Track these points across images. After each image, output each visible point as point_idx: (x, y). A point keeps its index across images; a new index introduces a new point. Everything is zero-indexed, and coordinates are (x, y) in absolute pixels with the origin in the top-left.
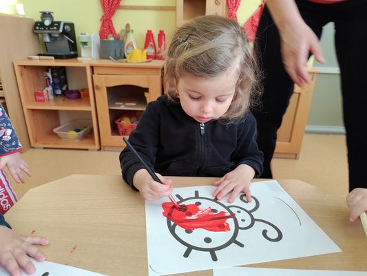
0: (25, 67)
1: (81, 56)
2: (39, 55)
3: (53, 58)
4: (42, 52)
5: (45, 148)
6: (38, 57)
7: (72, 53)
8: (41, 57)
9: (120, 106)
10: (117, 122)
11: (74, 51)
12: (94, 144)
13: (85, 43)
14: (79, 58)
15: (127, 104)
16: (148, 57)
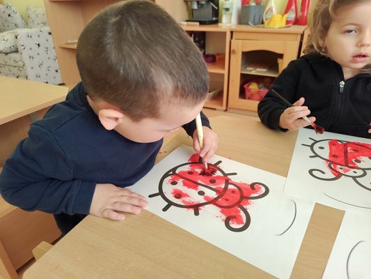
1: (221, 22)
2: (187, 21)
3: (198, 23)
4: (187, 19)
6: (185, 23)
7: (214, 19)
8: (189, 23)
9: (251, 71)
10: (245, 86)
11: (216, 17)
12: (222, 105)
13: (227, 10)
14: (220, 24)
15: (258, 69)
16: (288, 22)
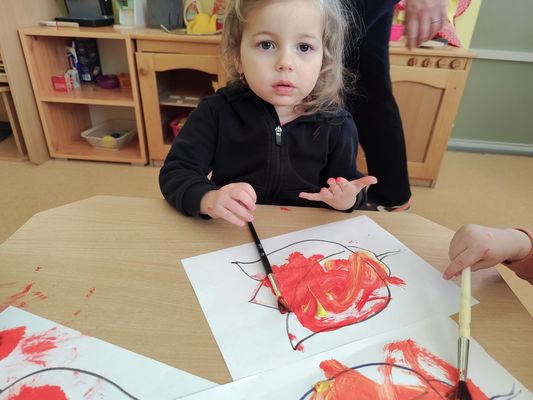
0: (36, 37)
1: (118, 24)
2: (57, 20)
3: (76, 24)
4: (61, 16)
5: (70, 160)
6: (54, 23)
7: (106, 17)
8: (60, 23)
9: (175, 101)
10: (172, 124)
11: (108, 15)
12: (139, 155)
13: (124, 3)
14: (116, 27)
15: (187, 98)
16: (219, 26)
